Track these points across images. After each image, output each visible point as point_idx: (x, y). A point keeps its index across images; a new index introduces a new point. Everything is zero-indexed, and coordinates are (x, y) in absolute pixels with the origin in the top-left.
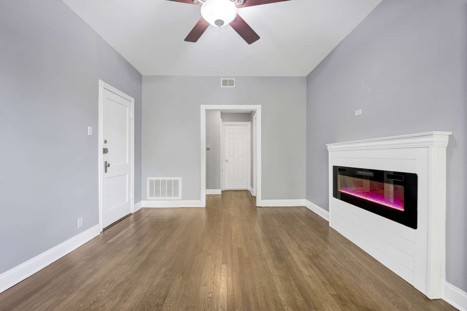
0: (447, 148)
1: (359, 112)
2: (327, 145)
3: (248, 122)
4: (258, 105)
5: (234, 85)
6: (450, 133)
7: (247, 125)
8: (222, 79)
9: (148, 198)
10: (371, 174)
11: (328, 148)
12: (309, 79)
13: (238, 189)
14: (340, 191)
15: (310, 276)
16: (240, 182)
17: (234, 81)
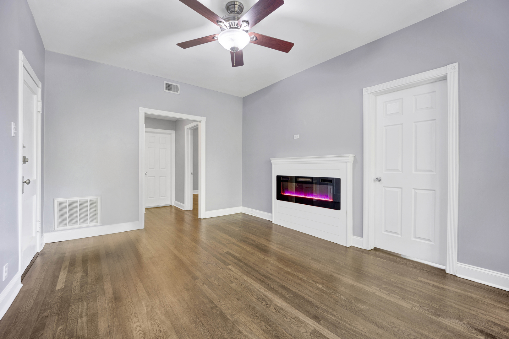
0: (353, 163)
1: (297, 137)
2: (271, 159)
3: (172, 131)
4: (202, 117)
5: (179, 92)
6: (354, 155)
7: (170, 134)
8: (165, 82)
9: (56, 229)
10: (309, 180)
11: (272, 161)
12: (246, 101)
13: (160, 206)
14: (283, 194)
15: (291, 254)
16: (162, 198)
17: (179, 87)
